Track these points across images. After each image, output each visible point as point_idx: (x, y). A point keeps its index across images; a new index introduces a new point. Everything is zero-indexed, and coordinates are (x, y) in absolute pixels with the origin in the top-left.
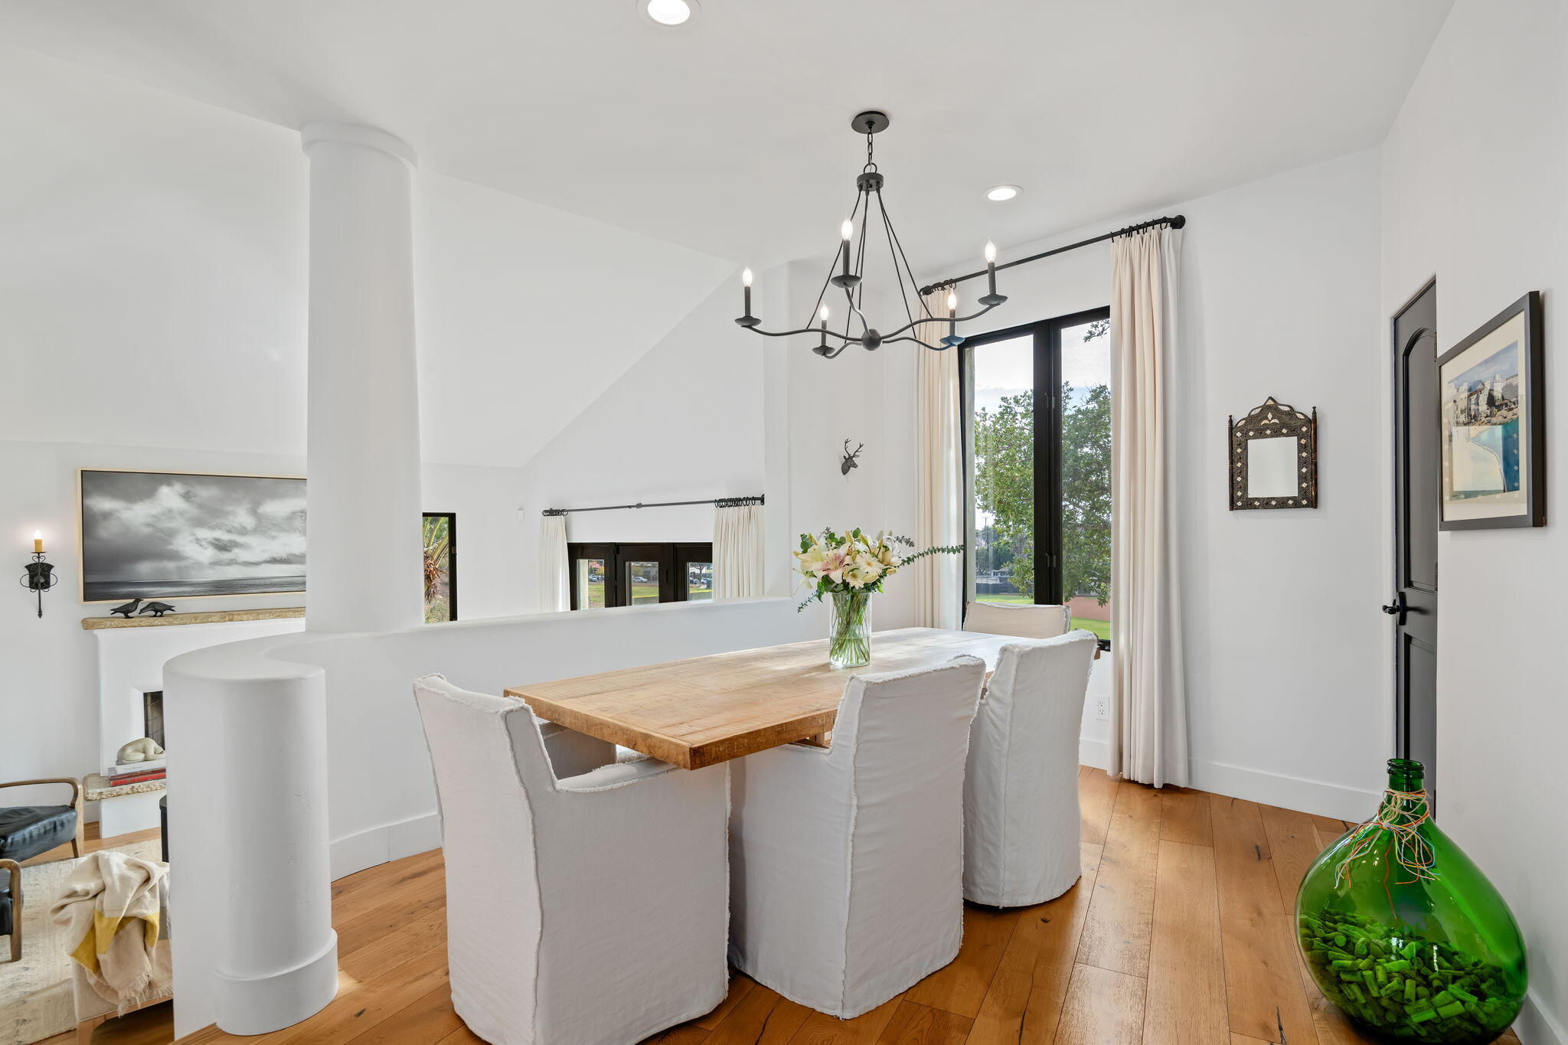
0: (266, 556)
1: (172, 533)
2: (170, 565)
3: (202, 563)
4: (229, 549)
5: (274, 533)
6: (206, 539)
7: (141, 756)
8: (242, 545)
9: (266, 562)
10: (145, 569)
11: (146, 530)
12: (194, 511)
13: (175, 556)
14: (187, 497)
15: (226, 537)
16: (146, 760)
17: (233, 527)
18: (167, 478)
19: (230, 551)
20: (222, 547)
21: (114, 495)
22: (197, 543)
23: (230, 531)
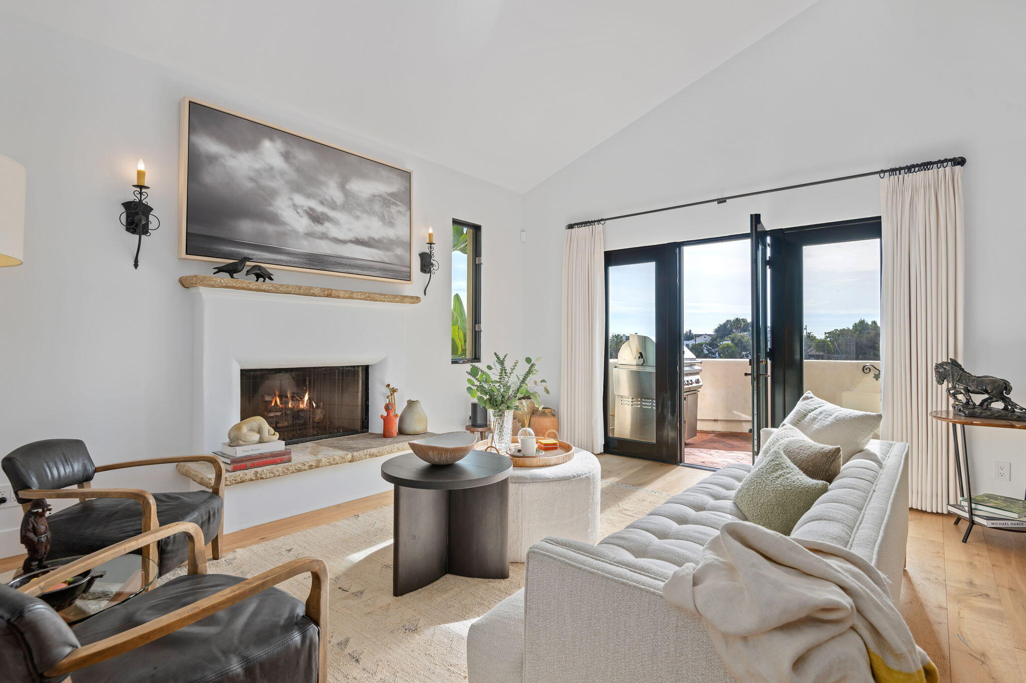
0: (350, 236)
1: (273, 194)
2: (270, 228)
3: (297, 232)
4: (322, 222)
5: (359, 214)
6: (302, 207)
7: (256, 437)
8: (332, 220)
9: (351, 241)
10: (246, 228)
11: (250, 185)
12: (293, 175)
13: (274, 219)
14: (287, 156)
15: (320, 209)
16: (261, 441)
17: (326, 200)
18: (271, 132)
19: (322, 224)
20: (316, 218)
21: (221, 138)
22: (295, 209)
23: (322, 203)
